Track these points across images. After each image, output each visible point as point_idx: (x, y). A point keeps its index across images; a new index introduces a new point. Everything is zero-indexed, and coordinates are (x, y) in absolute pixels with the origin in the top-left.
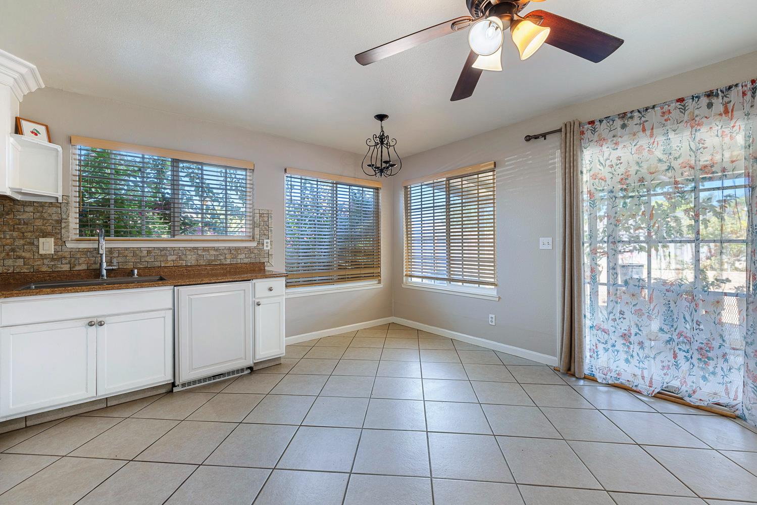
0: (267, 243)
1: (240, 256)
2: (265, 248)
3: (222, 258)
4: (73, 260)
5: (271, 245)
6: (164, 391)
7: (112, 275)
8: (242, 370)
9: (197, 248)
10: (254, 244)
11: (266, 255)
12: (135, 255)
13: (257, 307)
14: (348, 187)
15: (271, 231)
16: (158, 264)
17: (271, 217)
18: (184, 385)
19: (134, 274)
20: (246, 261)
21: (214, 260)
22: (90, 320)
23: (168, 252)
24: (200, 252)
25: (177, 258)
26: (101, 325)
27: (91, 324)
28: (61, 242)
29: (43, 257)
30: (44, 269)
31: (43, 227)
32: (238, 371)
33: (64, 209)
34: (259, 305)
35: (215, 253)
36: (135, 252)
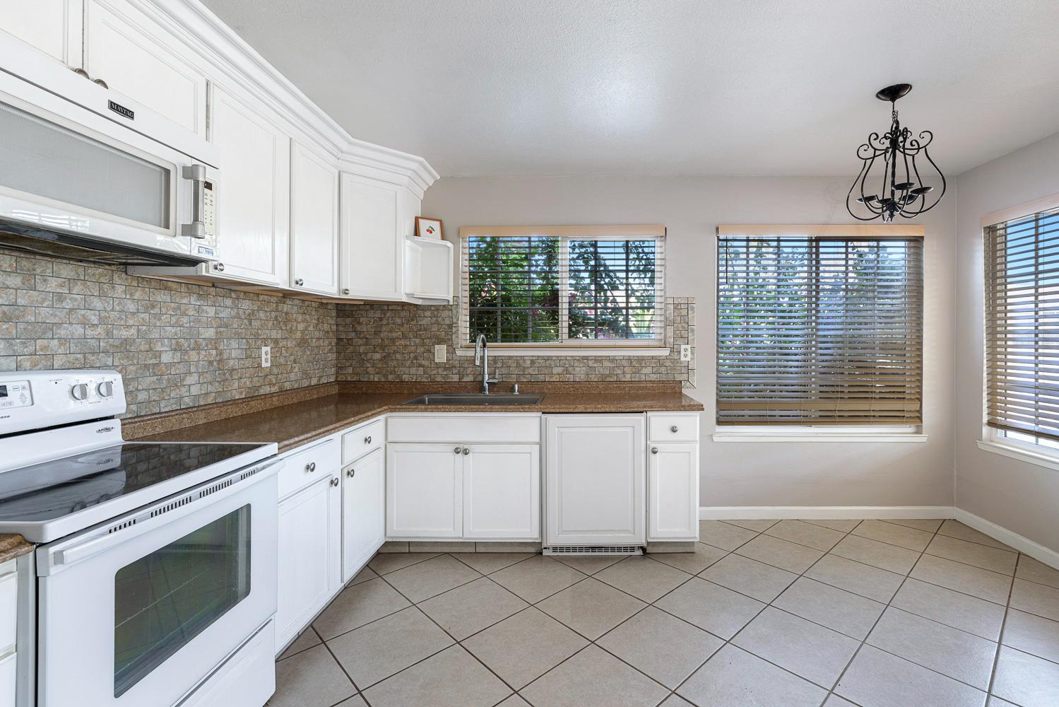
0: (686, 350)
1: (644, 371)
2: (683, 359)
3: (619, 372)
4: (462, 369)
5: (692, 353)
6: (532, 550)
7: (495, 389)
8: (632, 549)
9: (586, 358)
10: (665, 352)
11: (684, 370)
12: (518, 366)
13: (652, 456)
14: (844, 244)
15: (693, 331)
16: (541, 378)
17: (693, 309)
18: (555, 549)
19: (515, 391)
20: (653, 377)
21: (609, 376)
22: (457, 446)
23: (553, 363)
24: (590, 363)
25: (563, 371)
26: (466, 454)
27: (457, 451)
28: (451, 350)
29: (438, 366)
30: (439, 379)
31: (438, 333)
32: (626, 549)
33: (454, 311)
34: (655, 452)
35: (609, 365)
36: (519, 361)
